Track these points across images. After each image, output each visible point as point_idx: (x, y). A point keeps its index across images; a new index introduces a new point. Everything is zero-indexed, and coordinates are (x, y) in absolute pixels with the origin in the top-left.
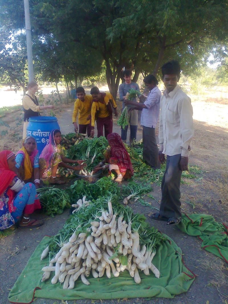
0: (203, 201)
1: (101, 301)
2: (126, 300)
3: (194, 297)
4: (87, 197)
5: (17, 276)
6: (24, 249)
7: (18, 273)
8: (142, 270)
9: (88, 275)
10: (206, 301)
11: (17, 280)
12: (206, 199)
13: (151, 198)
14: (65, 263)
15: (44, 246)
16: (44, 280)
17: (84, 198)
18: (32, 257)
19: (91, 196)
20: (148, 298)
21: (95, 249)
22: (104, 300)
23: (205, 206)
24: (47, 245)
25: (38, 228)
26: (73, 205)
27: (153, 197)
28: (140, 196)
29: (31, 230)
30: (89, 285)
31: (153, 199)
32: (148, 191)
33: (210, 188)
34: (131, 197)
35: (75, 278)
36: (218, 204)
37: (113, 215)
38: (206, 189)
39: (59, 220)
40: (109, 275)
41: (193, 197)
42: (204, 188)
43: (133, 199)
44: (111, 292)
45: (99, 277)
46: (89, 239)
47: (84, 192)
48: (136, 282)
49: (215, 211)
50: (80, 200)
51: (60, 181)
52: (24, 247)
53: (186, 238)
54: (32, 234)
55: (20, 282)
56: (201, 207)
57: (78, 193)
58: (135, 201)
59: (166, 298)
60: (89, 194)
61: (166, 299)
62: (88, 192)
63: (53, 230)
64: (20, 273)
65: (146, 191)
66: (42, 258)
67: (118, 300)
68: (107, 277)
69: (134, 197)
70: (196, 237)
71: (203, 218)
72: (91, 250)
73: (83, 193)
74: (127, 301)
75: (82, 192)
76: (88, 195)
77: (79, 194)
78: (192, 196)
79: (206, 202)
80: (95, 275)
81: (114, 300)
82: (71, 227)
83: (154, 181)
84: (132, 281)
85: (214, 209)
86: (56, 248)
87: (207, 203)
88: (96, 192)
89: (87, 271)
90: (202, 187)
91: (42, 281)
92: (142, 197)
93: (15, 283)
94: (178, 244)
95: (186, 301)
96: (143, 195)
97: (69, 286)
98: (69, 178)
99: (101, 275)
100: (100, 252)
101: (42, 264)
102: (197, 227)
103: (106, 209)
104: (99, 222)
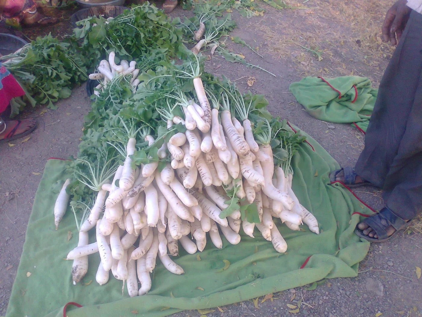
0: (329, 43)
1: (221, 310)
2: (270, 299)
3: (391, 264)
4: (117, 55)
5: (11, 276)
6: (8, 199)
7: (10, 267)
8: (283, 223)
9: (176, 252)
10: (416, 269)
11: (12, 286)
12: (334, 39)
13: (240, 43)
14: (117, 233)
15: (54, 186)
16: (79, 280)
17: (112, 56)
18: (34, 219)
19: (124, 52)
20: (311, 284)
21: (187, 200)
22: (227, 306)
23: (337, 54)
24: (59, 182)
25: (26, 140)
26: (92, 76)
27: (244, 42)
28: (218, 40)
29: (12, 145)
30: (182, 274)
31: (245, 45)
32: (231, 29)
33: (333, 16)
34: (204, 44)
35: (150, 265)
36: (356, 47)
37: (211, 110)
38: (327, 18)
39: (68, 114)
40: (217, 242)
41: (311, 35)
42: (324, 16)
43: (207, 48)
44: (235, 287)
45: (198, 251)
46: (166, 175)
47: (108, 43)
48: (279, 251)
49: (354, 62)
50: (103, 62)
51: (46, 18)
52: (7, 194)
53: (332, 129)
54: (17, 157)
55: (21, 292)
56: (331, 57)
57: (94, 46)
58: (212, 53)
59: (346, 278)
60: (120, 48)
61: (346, 280)
62: (116, 42)
63: (62, 139)
64: (16, 266)
65: (226, 29)
66: (57, 219)
67: (256, 302)
68: (216, 247)
69: (208, 44)
70: (349, 124)
71: (356, 85)
72: (177, 201)
73: (106, 45)
74: (274, 300)
75: (103, 43)
76: (117, 51)
77: (99, 49)
78: (309, 34)
79: (335, 46)
80: (191, 249)
81: (246, 302)
82: (109, 140)
83: (234, 7)
84: (269, 250)
85: (352, 59)
86: (84, 192)
87: (338, 46)
88: (132, 42)
89: (173, 244)
90: (319, 14)
91: (74, 283)
92: (223, 43)
93: (11, 298)
94: (324, 144)
95: (382, 277)
96: (223, 38)
97: (139, 285)
98: (62, 9)
99: (201, 245)
100: (197, 204)
101: (61, 234)
102: (347, 103)
103: (191, 95)
104: (185, 133)
